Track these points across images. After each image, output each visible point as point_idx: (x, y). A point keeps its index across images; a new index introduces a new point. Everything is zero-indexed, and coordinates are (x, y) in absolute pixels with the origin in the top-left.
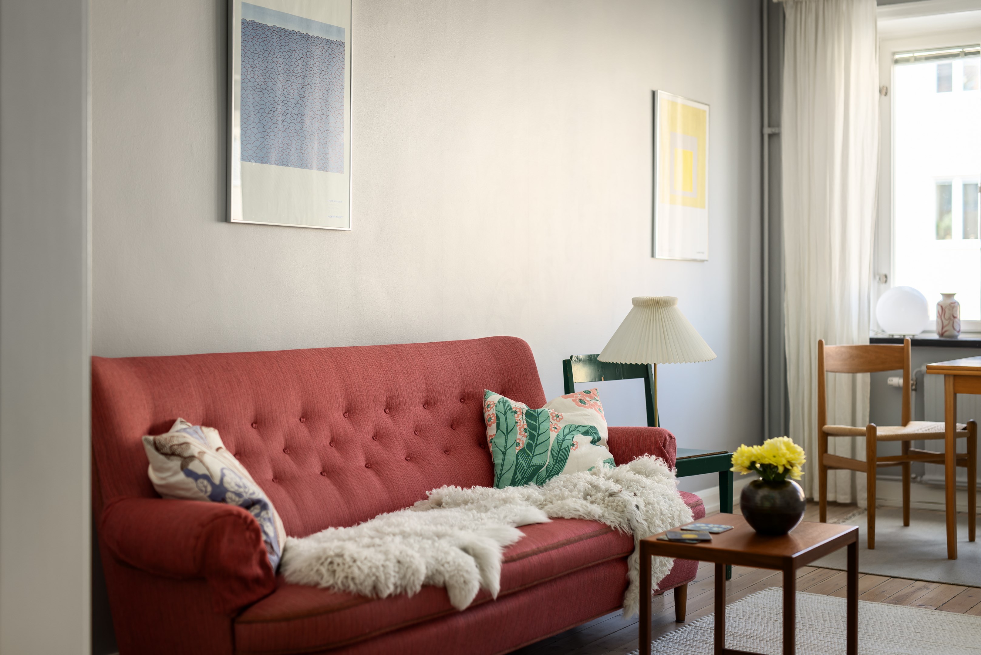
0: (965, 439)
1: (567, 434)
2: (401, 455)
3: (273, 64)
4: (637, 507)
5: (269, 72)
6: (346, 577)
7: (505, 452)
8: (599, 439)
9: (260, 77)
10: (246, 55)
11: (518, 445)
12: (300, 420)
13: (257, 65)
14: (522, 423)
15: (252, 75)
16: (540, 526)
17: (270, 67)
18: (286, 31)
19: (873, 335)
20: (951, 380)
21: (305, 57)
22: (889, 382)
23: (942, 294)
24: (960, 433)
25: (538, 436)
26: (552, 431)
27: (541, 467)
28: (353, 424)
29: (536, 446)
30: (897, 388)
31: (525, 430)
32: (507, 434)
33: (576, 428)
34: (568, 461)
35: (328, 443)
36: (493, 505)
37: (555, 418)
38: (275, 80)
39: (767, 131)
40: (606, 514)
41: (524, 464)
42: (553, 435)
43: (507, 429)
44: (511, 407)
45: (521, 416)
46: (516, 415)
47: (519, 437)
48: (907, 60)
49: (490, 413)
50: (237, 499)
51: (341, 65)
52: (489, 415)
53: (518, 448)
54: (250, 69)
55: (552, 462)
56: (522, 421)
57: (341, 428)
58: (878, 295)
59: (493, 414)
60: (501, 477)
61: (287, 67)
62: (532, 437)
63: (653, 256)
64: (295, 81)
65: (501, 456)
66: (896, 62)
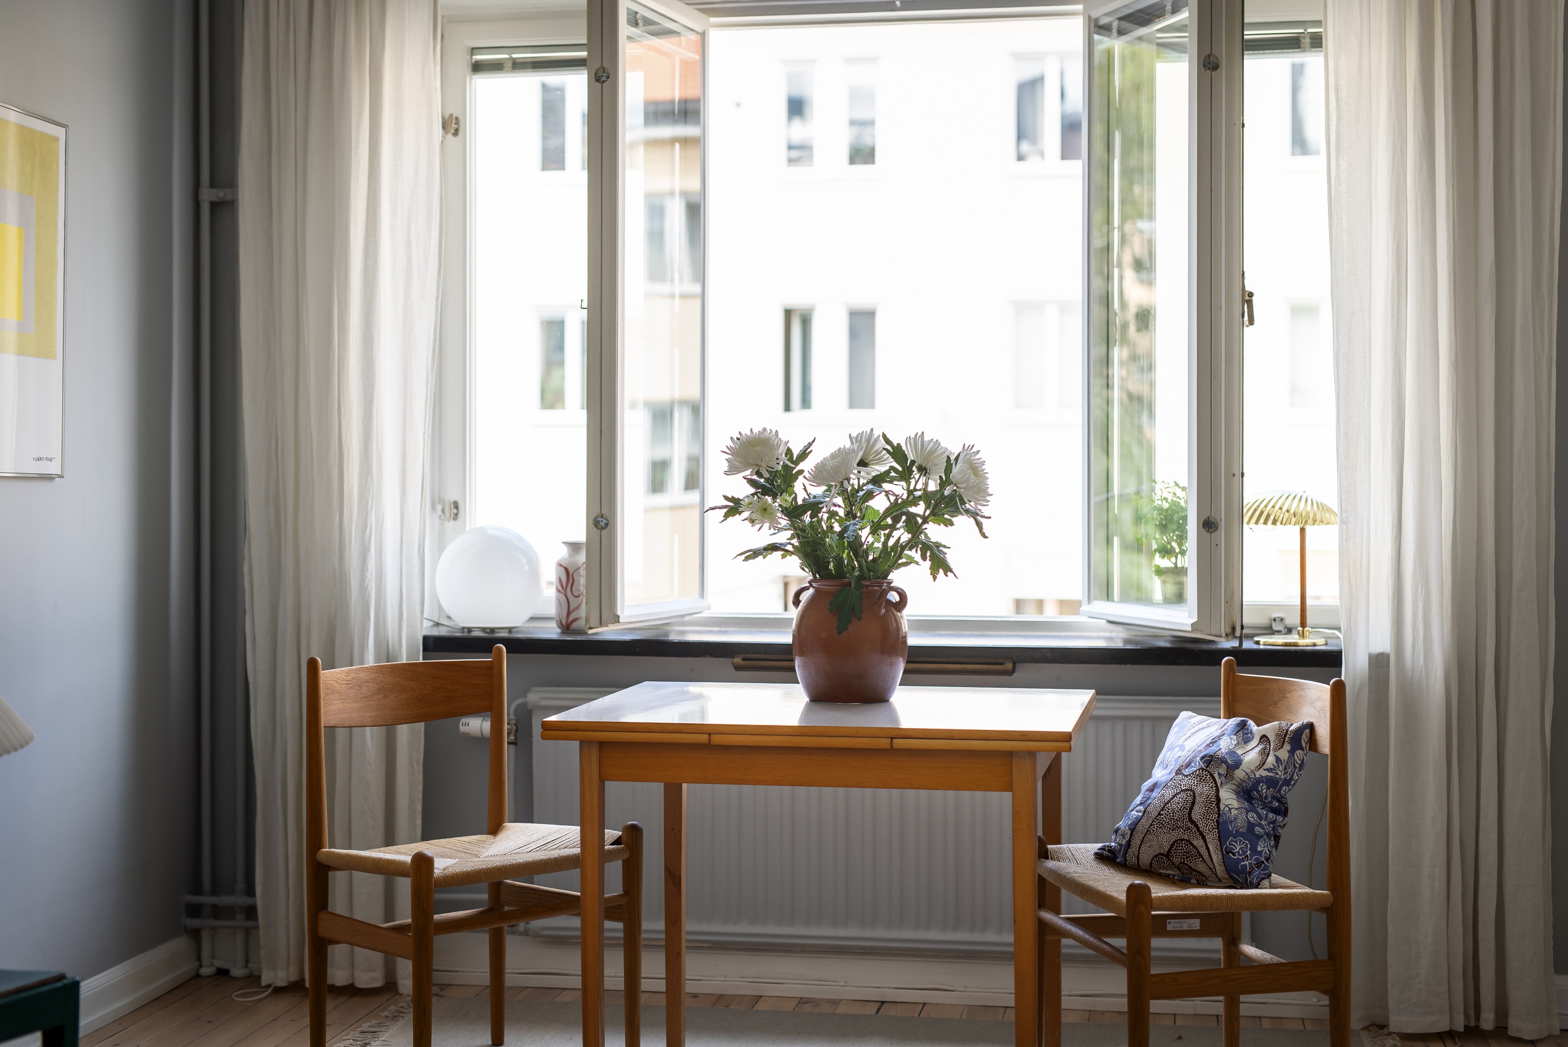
0: (619, 863)
19: (427, 629)
20: (595, 752)
22: (463, 729)
23: (563, 543)
24: (610, 852)
30: (477, 740)
39: (207, 195)
48: (496, 67)
58: (441, 547)
66: (477, 68)
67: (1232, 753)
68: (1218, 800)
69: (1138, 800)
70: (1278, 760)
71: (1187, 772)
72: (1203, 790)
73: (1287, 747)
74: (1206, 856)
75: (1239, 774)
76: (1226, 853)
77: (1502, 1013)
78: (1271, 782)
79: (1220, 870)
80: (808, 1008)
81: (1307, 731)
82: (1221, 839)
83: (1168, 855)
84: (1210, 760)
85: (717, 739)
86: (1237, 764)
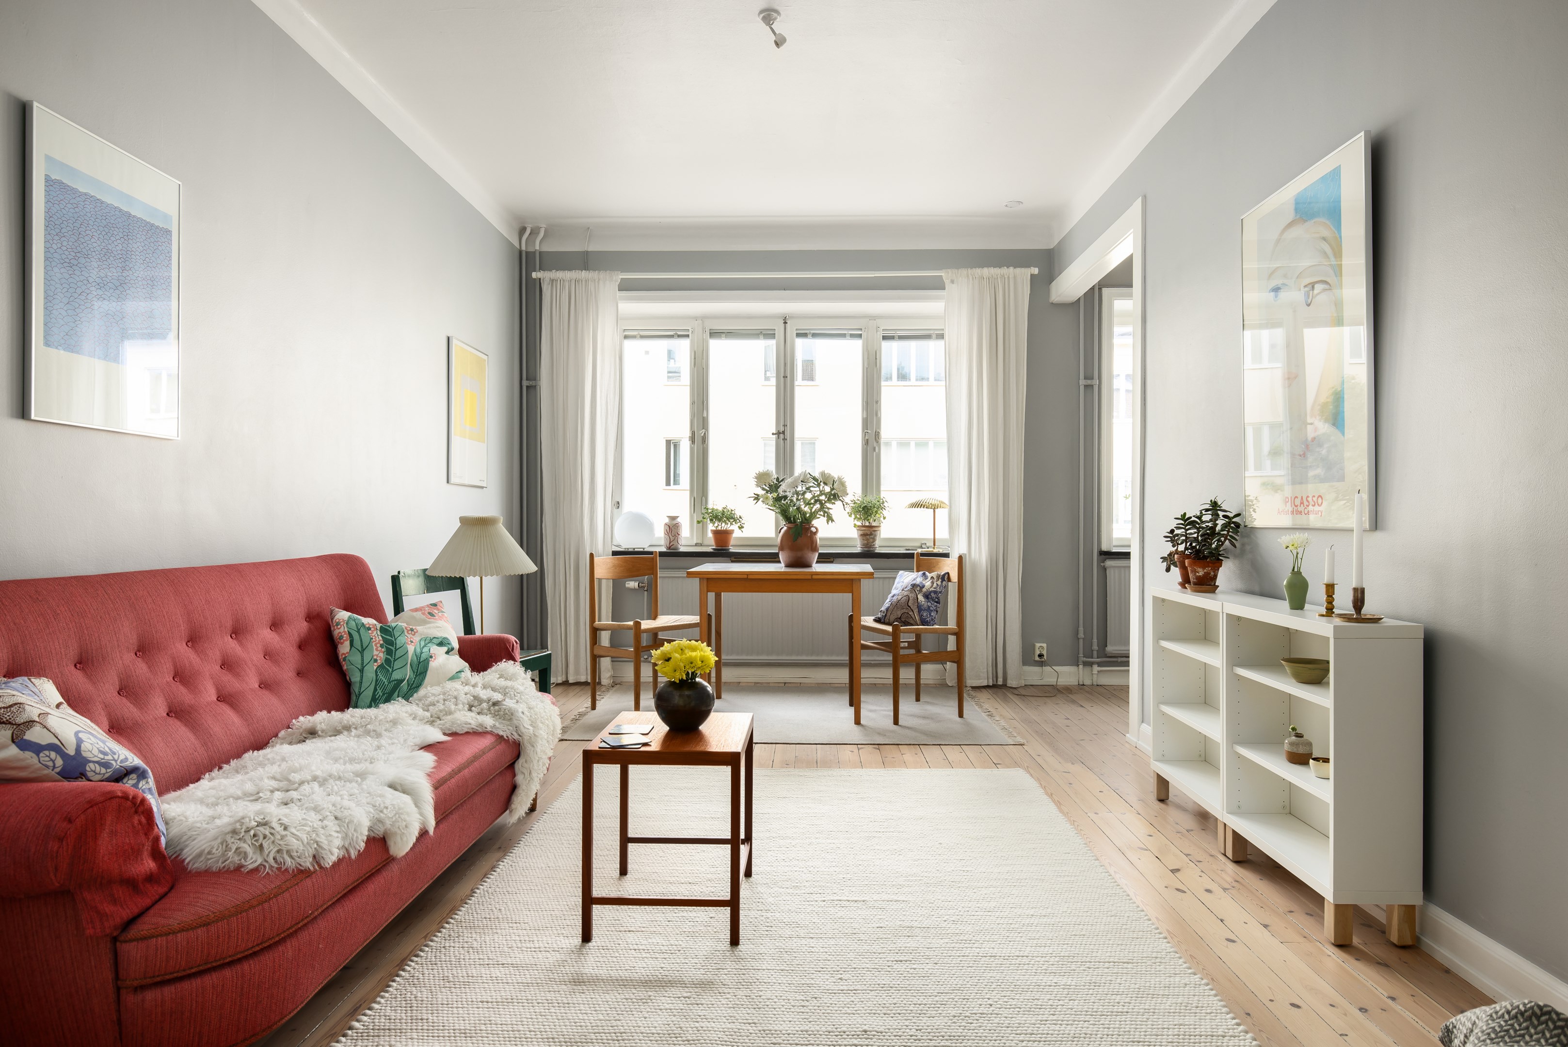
1: (423, 647)
2: (253, 682)
3: (87, 238)
4: (523, 713)
5: (82, 246)
6: (279, 851)
7: (363, 669)
8: (453, 649)
9: (69, 250)
10: (51, 219)
11: (376, 661)
12: (136, 654)
13: (65, 234)
14: (377, 639)
15: (59, 245)
16: (442, 746)
17: (83, 241)
18: (102, 202)
20: (705, 581)
21: (125, 237)
22: (627, 586)
23: (668, 517)
25: (395, 651)
26: (409, 644)
27: (402, 681)
28: (198, 654)
29: (394, 661)
30: (634, 590)
31: (382, 646)
32: (362, 651)
33: (431, 641)
34: (428, 672)
35: (171, 678)
36: (384, 728)
37: (410, 632)
38: (89, 256)
39: (525, 383)
40: (497, 724)
41: (384, 679)
42: (411, 649)
43: (362, 646)
44: (363, 623)
45: (375, 632)
46: (370, 632)
47: (375, 653)
48: (634, 337)
49: (340, 631)
50: (103, 770)
51: (167, 255)
52: (340, 633)
53: (376, 664)
54: (57, 238)
55: (412, 676)
56: (377, 637)
57: (186, 660)
58: (616, 518)
59: (344, 631)
61: (103, 244)
62: (389, 652)
63: (448, 482)
64: (113, 262)
65: (358, 674)
66: (626, 337)
67: (921, 583)
68: (918, 599)
69: (888, 600)
70: (937, 585)
71: (906, 590)
72: (912, 595)
73: (940, 580)
74: (914, 618)
75: (924, 590)
76: (921, 616)
77: (1004, 678)
78: (935, 592)
79: (918, 622)
80: (758, 685)
81: (947, 575)
82: (919, 612)
83: (900, 618)
84: (914, 586)
85: (750, 577)
86: (924, 586)
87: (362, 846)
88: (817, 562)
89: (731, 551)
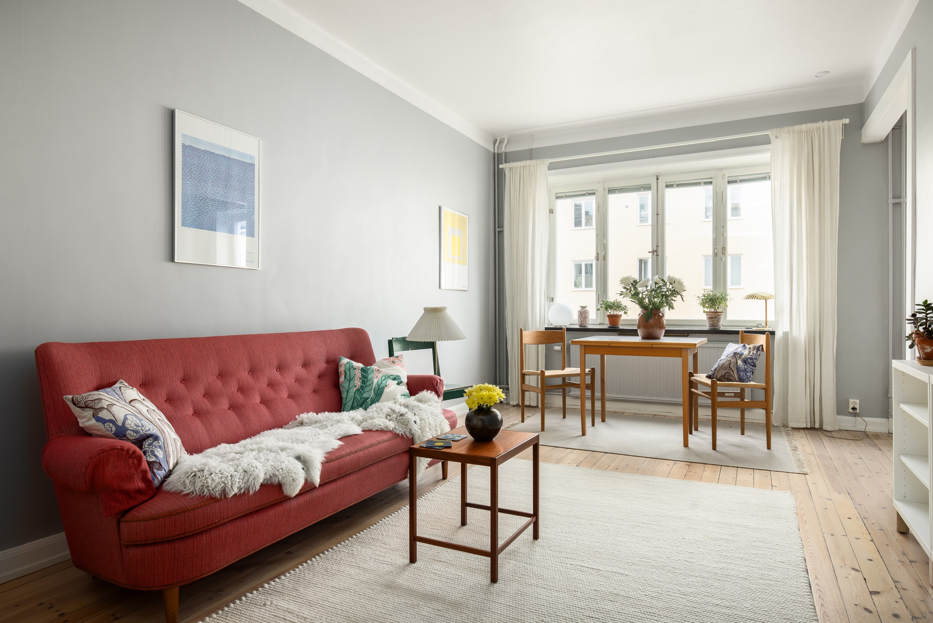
0: (590, 376)
1: (383, 380)
2: (285, 394)
3: (205, 172)
4: (415, 422)
5: (203, 176)
6: (203, 486)
7: (348, 391)
8: (401, 382)
9: (196, 179)
10: (185, 165)
11: (356, 386)
12: (217, 377)
13: (193, 171)
14: (359, 375)
15: (190, 177)
16: (355, 437)
17: (203, 173)
18: (214, 154)
19: (546, 326)
20: (583, 347)
21: (228, 170)
22: (554, 348)
23: (580, 306)
24: (587, 373)
25: (367, 382)
26: (375, 378)
27: (368, 398)
28: (254, 378)
29: (365, 387)
30: (558, 351)
31: (360, 379)
32: (350, 381)
33: (389, 377)
34: (383, 395)
35: (236, 390)
36: (331, 424)
37: (377, 371)
38: (206, 181)
39: (497, 230)
40: (397, 427)
41: (358, 397)
42: (375, 381)
43: (350, 378)
44: (353, 366)
45: (358, 371)
46: (355, 370)
47: (356, 382)
48: (562, 197)
49: (342, 369)
50: (135, 435)
51: (252, 176)
52: (341, 370)
53: (355, 388)
54: (189, 173)
55: (374, 396)
56: (359, 374)
57: (245, 381)
58: (549, 308)
59: (343, 370)
60: (345, 405)
61: (215, 174)
62: (363, 382)
63: (440, 288)
64: (221, 183)
65: (346, 393)
66: (557, 198)
67: (741, 352)
68: (737, 363)
69: (717, 363)
70: (753, 353)
71: (729, 356)
72: (733, 360)
73: (756, 350)
74: (734, 376)
75: (743, 357)
76: (739, 375)
77: (821, 424)
78: (751, 359)
79: (737, 379)
80: (636, 415)
81: (761, 347)
82: (738, 372)
83: (724, 376)
84: (735, 354)
85: (611, 345)
86: (742, 354)
87: (258, 487)
88: (664, 336)
89: (620, 328)
